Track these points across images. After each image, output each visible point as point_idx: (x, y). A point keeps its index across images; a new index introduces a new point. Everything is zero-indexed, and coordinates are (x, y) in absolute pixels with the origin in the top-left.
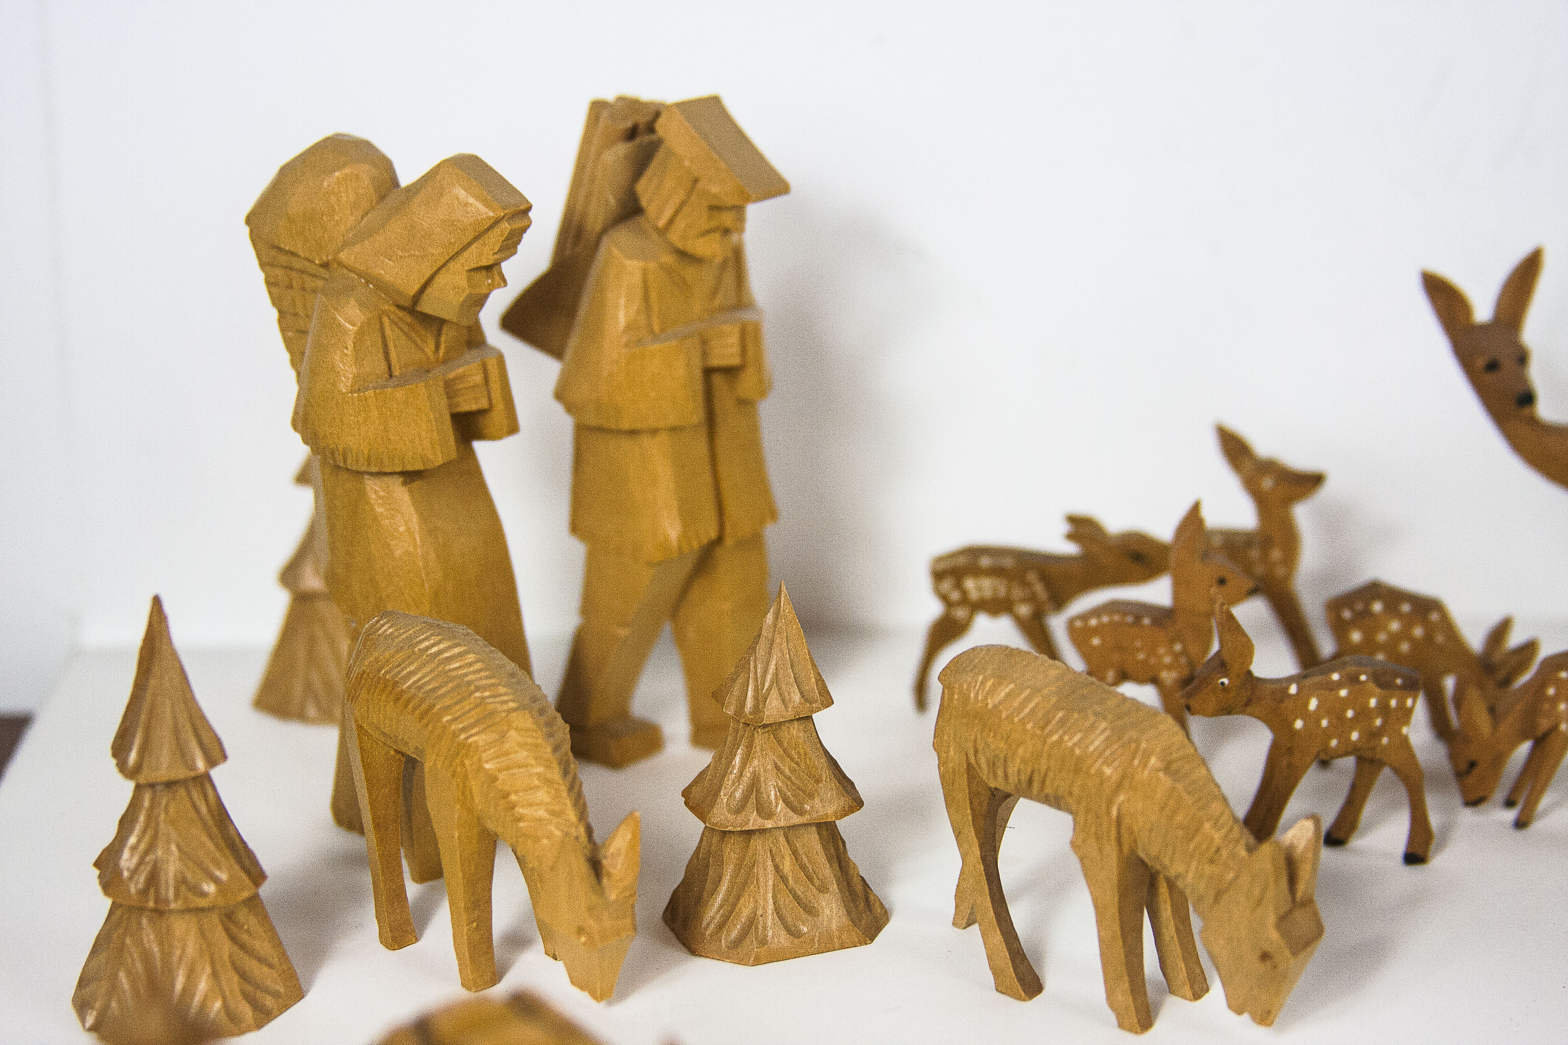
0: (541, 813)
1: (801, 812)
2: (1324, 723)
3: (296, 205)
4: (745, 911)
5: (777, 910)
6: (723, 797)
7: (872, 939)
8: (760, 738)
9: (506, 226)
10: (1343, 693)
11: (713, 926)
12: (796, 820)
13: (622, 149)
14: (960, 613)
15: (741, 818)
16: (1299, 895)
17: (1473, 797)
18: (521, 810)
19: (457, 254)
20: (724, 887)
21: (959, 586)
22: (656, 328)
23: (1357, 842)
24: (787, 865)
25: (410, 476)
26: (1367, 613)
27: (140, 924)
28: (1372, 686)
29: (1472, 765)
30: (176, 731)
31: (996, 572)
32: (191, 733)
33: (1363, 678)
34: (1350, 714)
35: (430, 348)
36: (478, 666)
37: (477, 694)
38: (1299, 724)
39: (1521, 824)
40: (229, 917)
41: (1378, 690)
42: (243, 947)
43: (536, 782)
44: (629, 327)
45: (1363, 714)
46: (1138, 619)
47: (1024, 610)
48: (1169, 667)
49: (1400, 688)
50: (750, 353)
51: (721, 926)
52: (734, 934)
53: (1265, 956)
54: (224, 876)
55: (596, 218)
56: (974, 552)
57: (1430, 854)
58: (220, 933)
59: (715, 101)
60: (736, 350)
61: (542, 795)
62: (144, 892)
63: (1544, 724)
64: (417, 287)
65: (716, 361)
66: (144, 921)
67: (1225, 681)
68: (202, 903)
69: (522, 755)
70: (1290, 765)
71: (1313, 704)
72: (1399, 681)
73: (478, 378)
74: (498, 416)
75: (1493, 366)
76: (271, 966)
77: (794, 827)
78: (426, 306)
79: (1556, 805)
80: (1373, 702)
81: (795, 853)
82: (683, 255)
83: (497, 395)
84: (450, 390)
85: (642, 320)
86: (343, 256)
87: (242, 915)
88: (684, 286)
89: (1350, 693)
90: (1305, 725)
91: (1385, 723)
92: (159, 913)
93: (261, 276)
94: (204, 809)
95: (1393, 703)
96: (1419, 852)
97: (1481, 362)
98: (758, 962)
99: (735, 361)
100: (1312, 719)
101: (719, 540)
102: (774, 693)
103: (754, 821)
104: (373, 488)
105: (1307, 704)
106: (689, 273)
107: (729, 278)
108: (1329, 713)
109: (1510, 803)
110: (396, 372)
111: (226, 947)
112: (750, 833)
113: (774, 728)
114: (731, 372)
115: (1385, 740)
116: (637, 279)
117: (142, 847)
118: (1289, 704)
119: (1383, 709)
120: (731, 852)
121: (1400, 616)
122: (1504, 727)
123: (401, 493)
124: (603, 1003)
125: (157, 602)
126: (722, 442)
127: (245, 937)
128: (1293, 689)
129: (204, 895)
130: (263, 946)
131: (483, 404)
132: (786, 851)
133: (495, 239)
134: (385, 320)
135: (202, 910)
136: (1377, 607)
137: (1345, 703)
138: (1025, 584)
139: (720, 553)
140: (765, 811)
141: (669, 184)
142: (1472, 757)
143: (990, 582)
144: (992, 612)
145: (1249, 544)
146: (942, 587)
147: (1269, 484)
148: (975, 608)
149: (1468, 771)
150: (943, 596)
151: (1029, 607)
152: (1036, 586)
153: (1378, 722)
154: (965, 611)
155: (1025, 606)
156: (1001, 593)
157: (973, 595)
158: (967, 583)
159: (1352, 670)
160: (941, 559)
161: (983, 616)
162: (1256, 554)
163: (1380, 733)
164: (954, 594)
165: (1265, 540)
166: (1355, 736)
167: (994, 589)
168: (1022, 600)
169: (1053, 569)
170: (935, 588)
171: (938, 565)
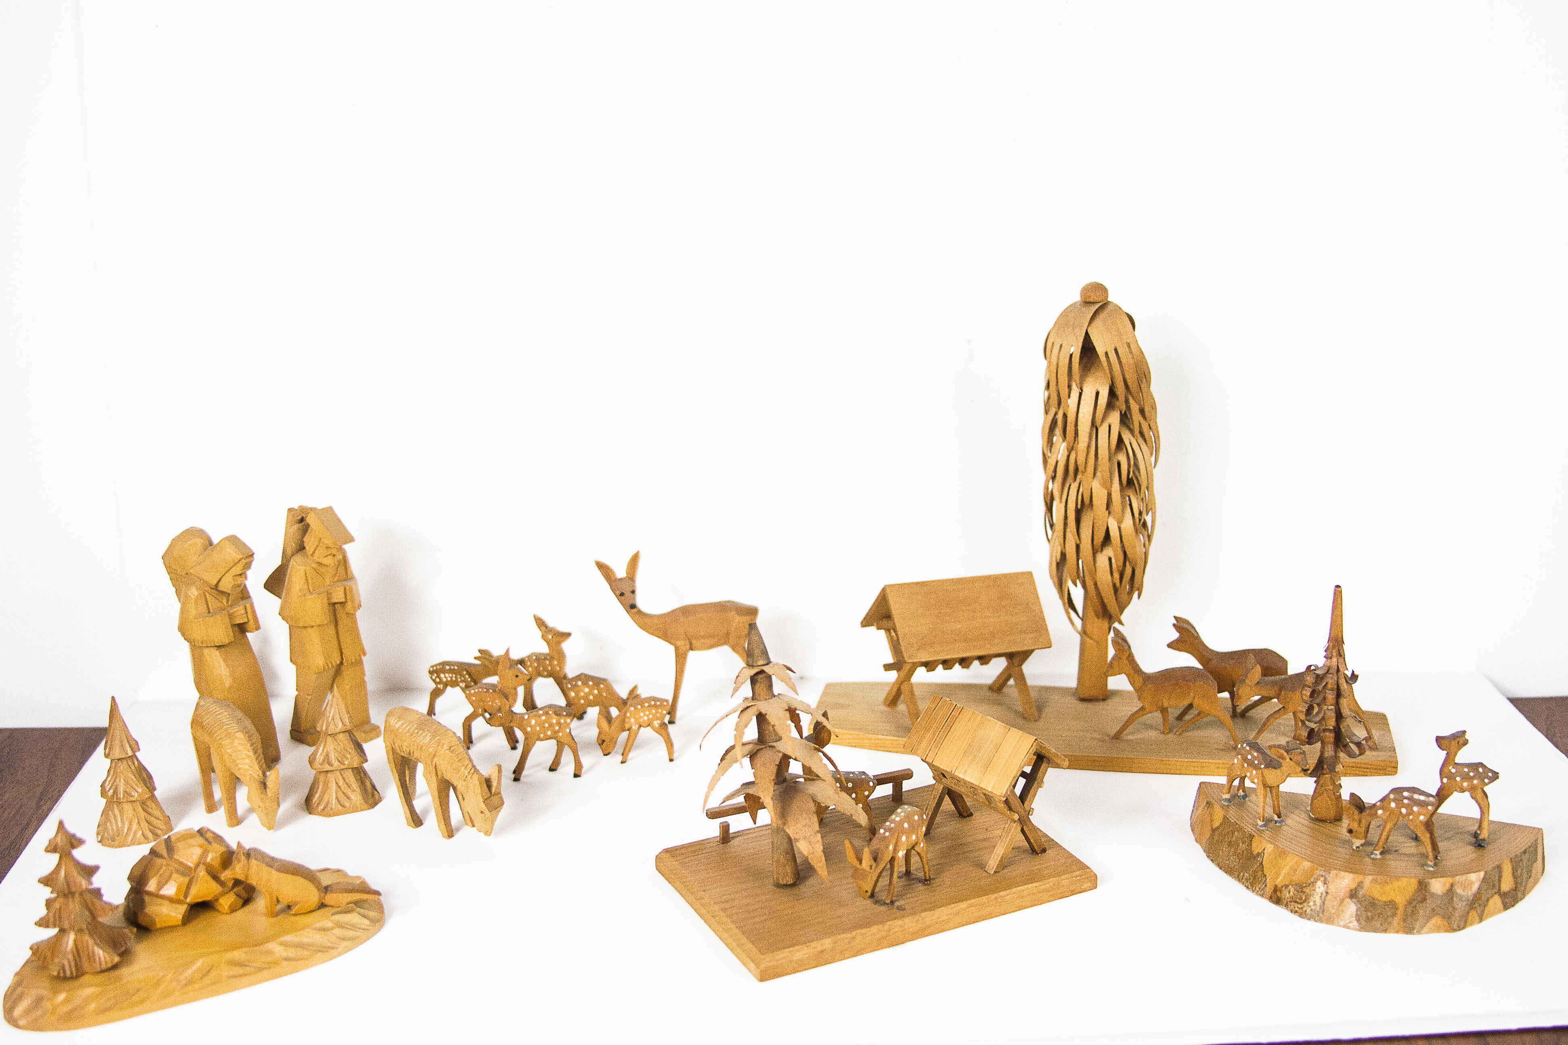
0: (247, 767)
1: (343, 764)
2: (538, 729)
3: (176, 553)
4: (326, 798)
5: (337, 798)
6: (317, 760)
7: (373, 808)
8: (329, 739)
9: (244, 561)
10: (543, 718)
11: (316, 803)
12: (343, 767)
13: (297, 526)
14: (441, 686)
15: (323, 767)
16: (493, 791)
17: (606, 752)
18: (240, 766)
19: (229, 570)
20: (319, 790)
21: (438, 677)
22: (311, 590)
24: (341, 782)
25: (219, 647)
26: (576, 685)
27: (113, 806)
28: (554, 715)
29: (604, 741)
30: (121, 742)
31: (451, 671)
32: (127, 743)
33: (551, 713)
34: (547, 725)
35: (225, 601)
36: (228, 716)
37: (225, 727)
38: (529, 729)
39: (622, 762)
40: (143, 803)
42: (150, 814)
43: (245, 757)
44: (300, 590)
45: (552, 726)
46: (488, 690)
47: (463, 685)
49: (565, 716)
50: (348, 597)
51: (318, 804)
52: (322, 807)
53: (482, 812)
54: (140, 791)
55: (289, 553)
56: (444, 664)
57: (583, 774)
58: (140, 809)
59: (330, 508)
60: (343, 595)
61: (247, 761)
62: (113, 796)
64: (215, 582)
65: (334, 600)
66: (115, 805)
67: (501, 715)
68: (133, 799)
69: (240, 748)
71: (533, 722)
72: (565, 713)
73: (243, 612)
74: (252, 623)
75: (622, 594)
76: (161, 820)
77: (343, 769)
78: (221, 587)
79: (638, 753)
80: (554, 721)
81: (343, 778)
82: (320, 564)
83: (250, 616)
84: (231, 616)
85: (306, 587)
86: (191, 571)
87: (149, 803)
88: (321, 575)
89: (546, 718)
91: (560, 727)
92: (119, 803)
93: (168, 577)
94: (133, 768)
95: (563, 721)
96: (578, 773)
97: (618, 593)
98: (330, 816)
99: (343, 600)
100: (533, 727)
101: (342, 663)
102: (332, 722)
103: (327, 767)
104: (206, 651)
105: (530, 722)
106: (323, 570)
107: (341, 569)
108: (539, 725)
109: (621, 753)
110: (211, 611)
111: (142, 814)
112: (327, 772)
113: (333, 735)
114: (342, 604)
115: (560, 734)
116: (302, 573)
117: (112, 781)
118: (525, 722)
119: (559, 723)
120: (322, 778)
121: (588, 686)
123: (216, 653)
124: (272, 831)
125: (113, 698)
126: (340, 629)
127: (150, 810)
128: (526, 717)
129: (133, 796)
130: (157, 813)
131: (246, 620)
132: (340, 777)
133: (240, 566)
134: (207, 593)
135: (134, 801)
136: (580, 683)
137: (545, 721)
138: (462, 675)
139: (343, 668)
140: (330, 764)
141: (313, 539)
142: (603, 738)
143: (451, 675)
144: (452, 686)
145: (545, 659)
146: (434, 677)
147: (550, 637)
148: (446, 685)
149: (602, 744)
150: (434, 681)
151: (464, 684)
152: (467, 676)
153: (557, 728)
154: (442, 685)
155: (463, 683)
156: (454, 679)
157: (444, 680)
158: (442, 676)
159: (547, 709)
160: (432, 667)
161: (449, 688)
162: (547, 662)
163: (558, 731)
164: (438, 680)
165: (552, 658)
166: (549, 733)
167: (451, 677)
168: (462, 681)
169: (473, 670)
170: (431, 678)
171: (431, 669)
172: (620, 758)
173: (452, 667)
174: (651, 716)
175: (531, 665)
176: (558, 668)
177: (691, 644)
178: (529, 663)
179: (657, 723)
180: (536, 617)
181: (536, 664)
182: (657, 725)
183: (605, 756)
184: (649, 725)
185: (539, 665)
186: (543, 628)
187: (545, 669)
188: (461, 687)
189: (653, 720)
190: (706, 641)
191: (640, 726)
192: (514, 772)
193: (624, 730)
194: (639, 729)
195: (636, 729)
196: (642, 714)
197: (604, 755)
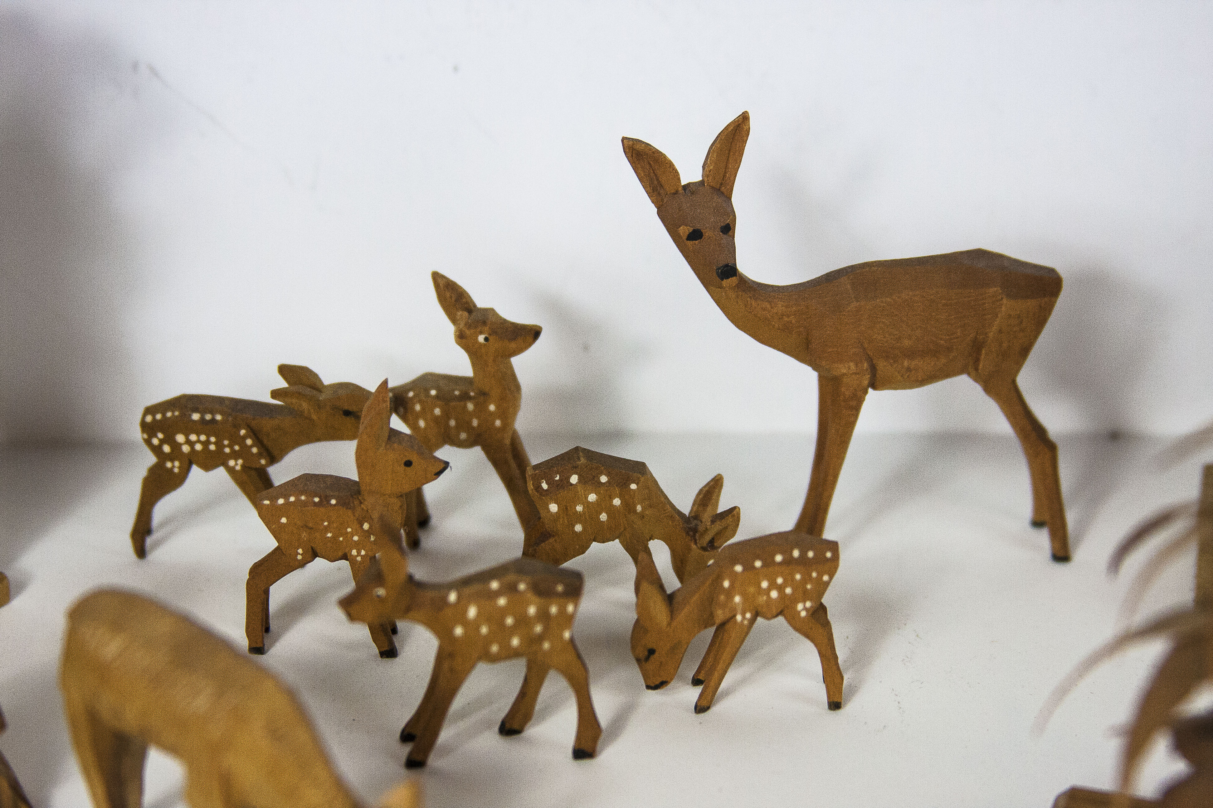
2: (484, 630)
10: (502, 601)
14: (175, 466)
17: (657, 680)
21: (169, 439)
23: (533, 731)
26: (565, 483)
28: (530, 595)
29: (652, 652)
31: (205, 427)
33: (522, 587)
34: (509, 621)
38: (459, 631)
39: (701, 708)
41: (536, 599)
45: (523, 621)
46: (325, 500)
47: (237, 464)
48: (358, 546)
49: (560, 596)
57: (598, 748)
63: (720, 615)
67: (382, 591)
70: (452, 670)
71: (472, 612)
72: (560, 588)
75: (695, 235)
79: (743, 682)
80: (532, 610)
89: (509, 603)
90: (466, 633)
91: (546, 629)
95: (554, 610)
96: (586, 746)
97: (684, 231)
100: (471, 627)
105: (465, 611)
108: (489, 620)
109: (696, 682)
115: (546, 645)
118: (449, 611)
119: (543, 616)
121: (597, 485)
122: (682, 615)
128: (453, 597)
136: (574, 478)
137: (504, 611)
138: (236, 439)
142: (650, 646)
143: (203, 438)
144: (207, 467)
145: (464, 397)
146: (155, 441)
147: (481, 338)
148: (189, 462)
149: (647, 659)
150: (157, 450)
151: (240, 462)
152: (249, 442)
153: (538, 629)
154: (177, 464)
155: (236, 459)
156: (212, 447)
157: (186, 449)
158: (180, 438)
159: (511, 577)
160: (149, 410)
161: (196, 471)
162: (470, 406)
163: (540, 638)
164: (167, 449)
165: (483, 396)
166: (515, 642)
167: (206, 444)
168: (235, 455)
169: (267, 424)
170: (148, 442)
171: (149, 419)
172: (693, 694)
173: (208, 417)
174: (788, 591)
175: (423, 414)
176: (498, 423)
177: (873, 369)
178: (418, 407)
179: (805, 609)
180: (441, 283)
181: (437, 411)
182: (803, 614)
183: (650, 691)
184: (780, 613)
185: (446, 415)
186: (461, 314)
187: (464, 424)
188: (231, 471)
189: (794, 600)
190: (916, 363)
191: (756, 614)
192: (406, 736)
193: (707, 624)
194: (753, 621)
195: (746, 622)
196: (765, 584)
197: (649, 687)
